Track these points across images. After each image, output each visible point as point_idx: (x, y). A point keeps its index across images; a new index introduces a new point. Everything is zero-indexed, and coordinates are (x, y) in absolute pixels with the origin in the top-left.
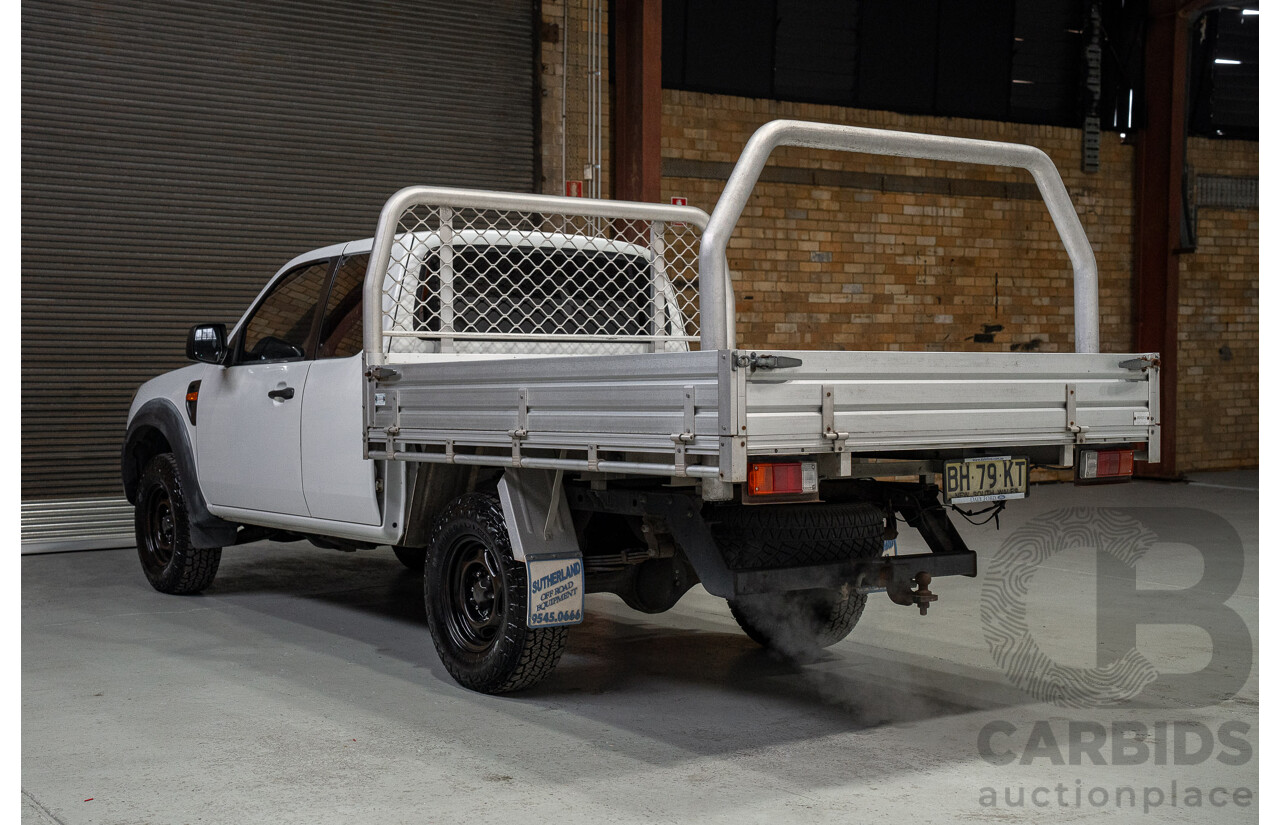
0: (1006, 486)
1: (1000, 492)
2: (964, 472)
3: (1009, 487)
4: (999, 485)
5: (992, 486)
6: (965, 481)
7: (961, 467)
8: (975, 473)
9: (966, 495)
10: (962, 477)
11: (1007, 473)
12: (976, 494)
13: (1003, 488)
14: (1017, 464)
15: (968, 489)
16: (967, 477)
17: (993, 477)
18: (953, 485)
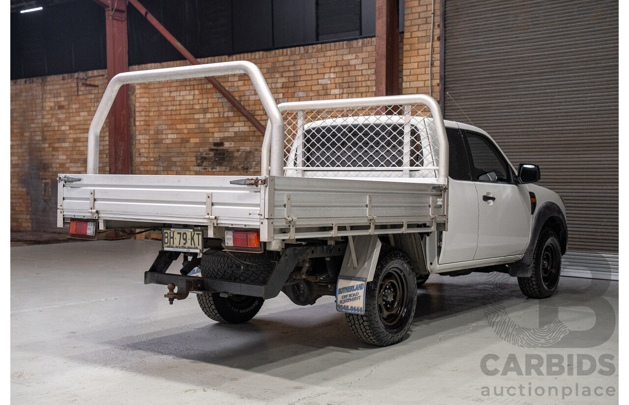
0: (191, 245)
1: (189, 248)
2: (172, 236)
3: (193, 246)
4: (188, 244)
5: (185, 244)
6: (172, 240)
7: (170, 233)
8: (177, 236)
9: (172, 247)
10: (171, 238)
11: (192, 238)
12: (177, 247)
13: (190, 246)
14: (197, 234)
15: (173, 244)
16: (173, 238)
17: (185, 239)
18: (166, 241)
